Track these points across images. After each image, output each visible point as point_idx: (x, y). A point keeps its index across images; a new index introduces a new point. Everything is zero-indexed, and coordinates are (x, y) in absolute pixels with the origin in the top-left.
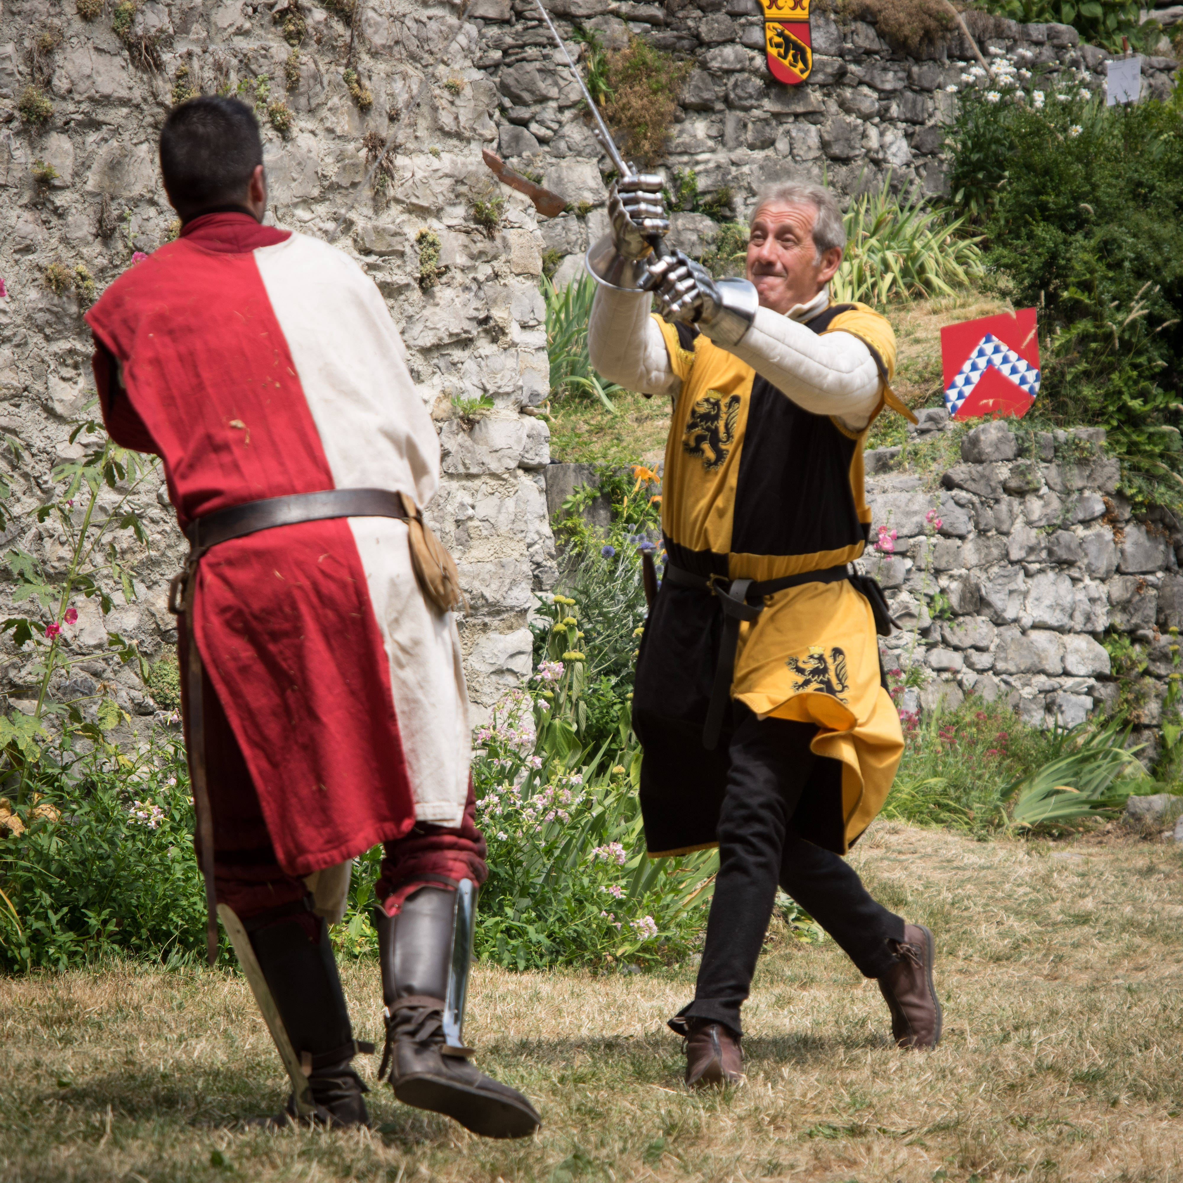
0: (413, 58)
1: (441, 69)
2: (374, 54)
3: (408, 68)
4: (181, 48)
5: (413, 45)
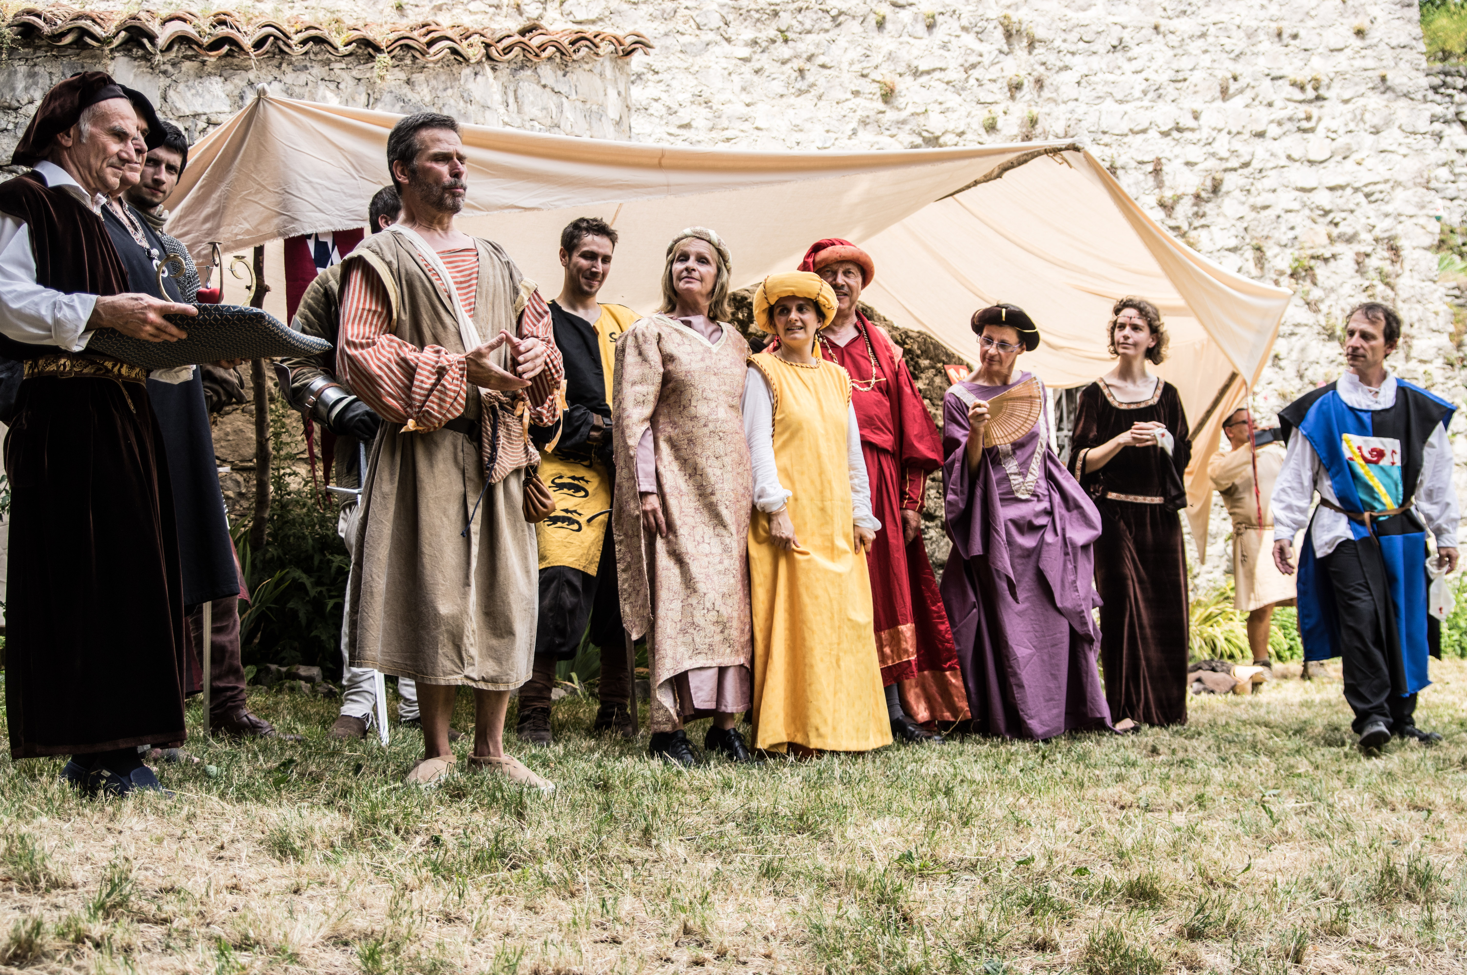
0: (1419, 302)
1: (1429, 306)
2: (1404, 301)
3: (1418, 306)
4: (1327, 302)
5: (1419, 297)
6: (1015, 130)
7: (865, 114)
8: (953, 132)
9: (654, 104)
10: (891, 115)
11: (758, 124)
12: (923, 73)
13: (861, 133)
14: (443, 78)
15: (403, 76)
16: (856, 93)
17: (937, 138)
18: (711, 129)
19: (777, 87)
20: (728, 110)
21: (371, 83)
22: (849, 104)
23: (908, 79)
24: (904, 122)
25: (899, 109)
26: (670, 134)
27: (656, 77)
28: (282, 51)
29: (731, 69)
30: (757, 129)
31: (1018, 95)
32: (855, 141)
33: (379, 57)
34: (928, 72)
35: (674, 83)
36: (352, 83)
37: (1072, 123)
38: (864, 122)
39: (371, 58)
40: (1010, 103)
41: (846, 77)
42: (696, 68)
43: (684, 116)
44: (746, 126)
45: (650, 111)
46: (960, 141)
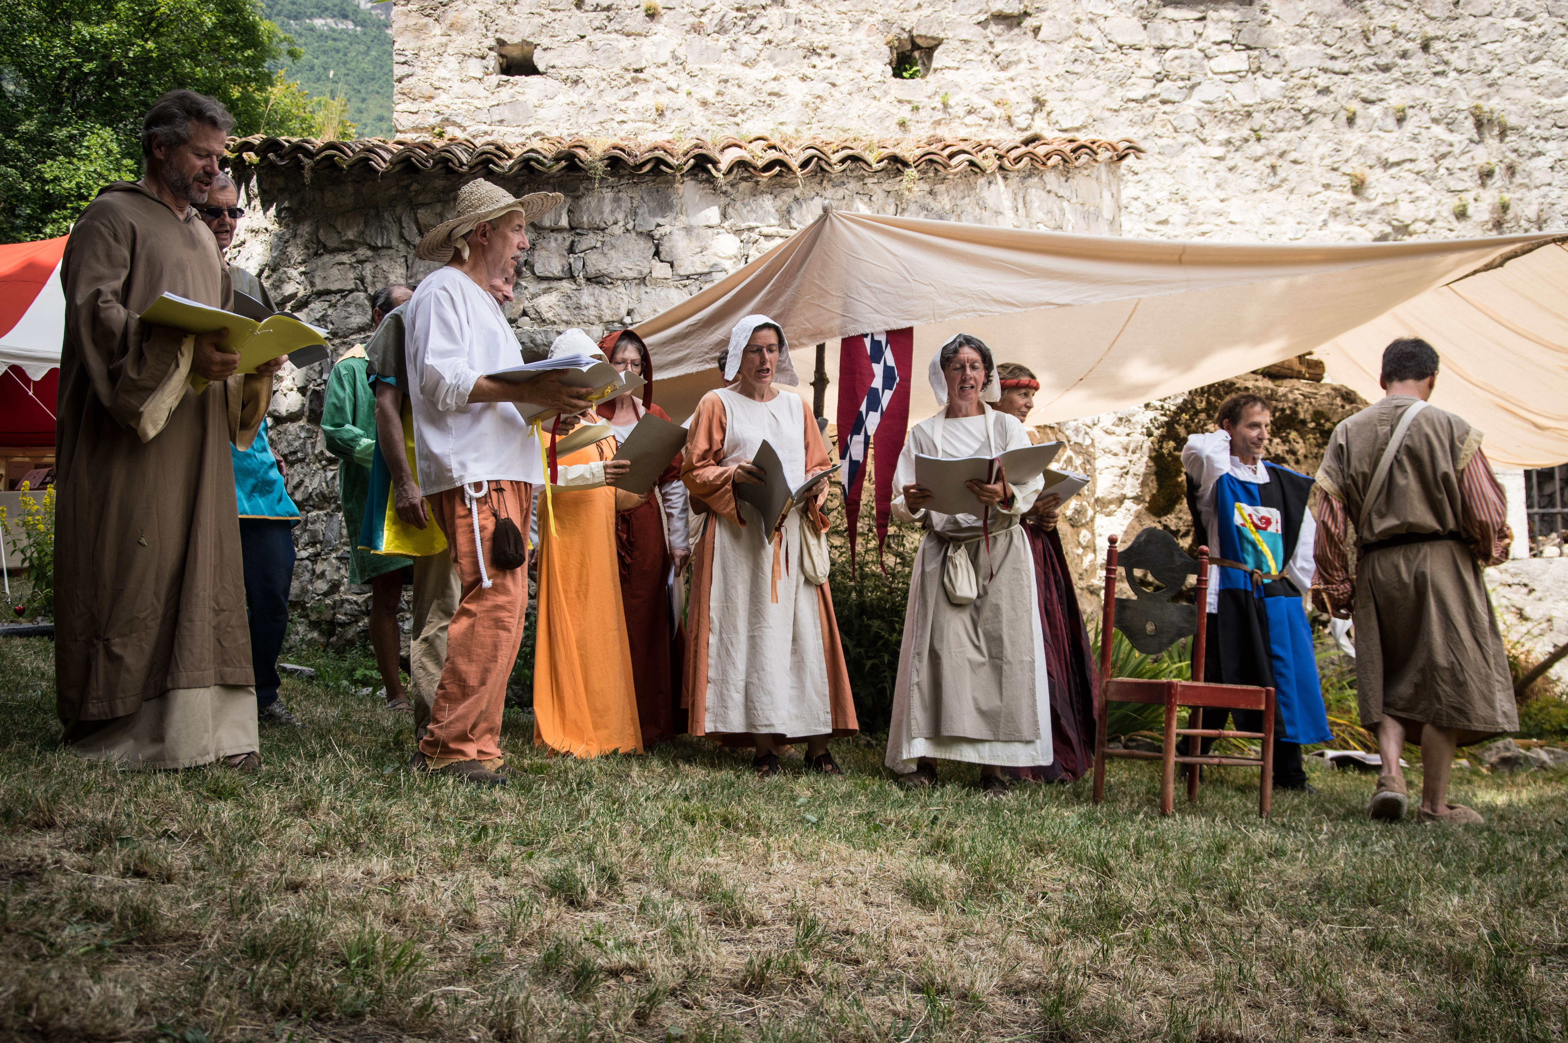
6: (1486, 216)
7: (1335, 205)
8: (1422, 220)
9: (1135, 203)
10: (1361, 206)
11: (1232, 218)
12: (1393, 165)
13: (1331, 224)
14: (961, 187)
15: (926, 187)
16: (1327, 186)
17: (1407, 226)
18: (1187, 225)
19: (1250, 182)
20: (1203, 206)
21: (899, 196)
22: (1320, 197)
23: (1378, 171)
24: (1374, 212)
25: (1369, 200)
26: (1149, 230)
27: (1136, 178)
28: (822, 169)
29: (1206, 167)
30: (1232, 223)
31: (1489, 182)
32: (1325, 231)
33: (908, 171)
34: (1398, 164)
35: (1153, 183)
36: (882, 195)
37: (1545, 207)
38: (1335, 214)
39: (899, 172)
40: (1480, 190)
41: (1317, 171)
42: (1173, 168)
43: (1162, 213)
44: (1221, 220)
45: (1130, 209)
46: (1431, 230)
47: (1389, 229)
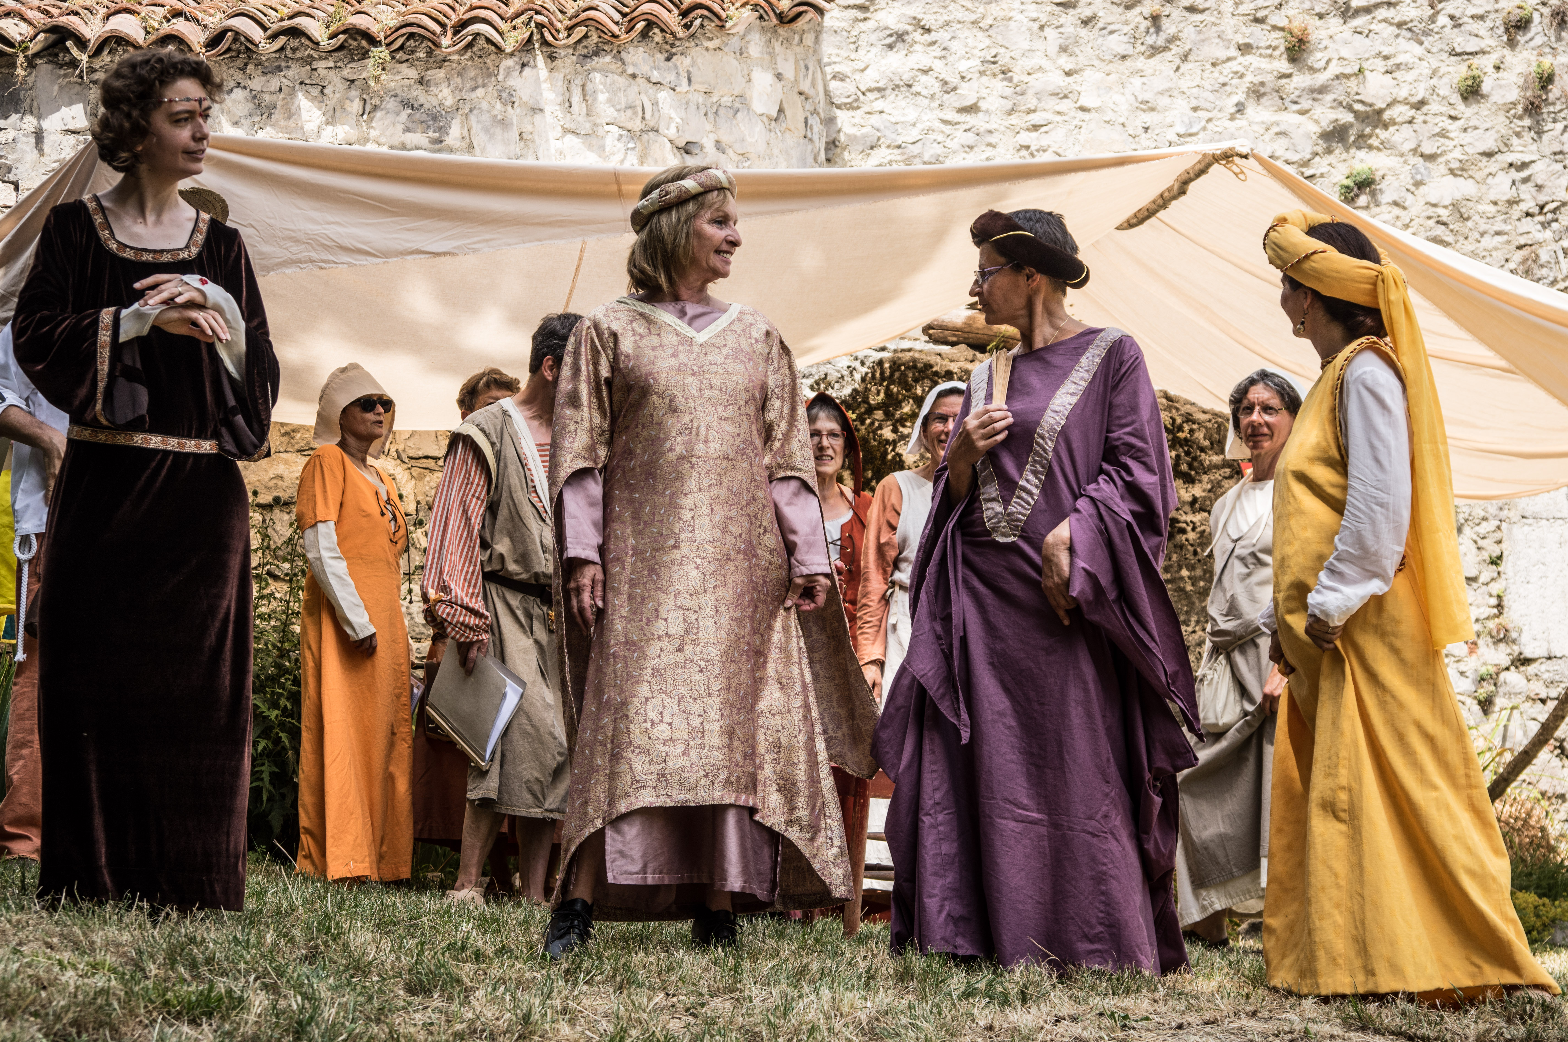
6: (1513, 95)
7: (1257, 80)
8: (1405, 102)
9: (924, 78)
10: (1301, 80)
11: (1083, 102)
12: (1358, 12)
13: (1251, 110)
14: (472, 73)
15: (413, 73)
16: (1245, 48)
17: (1380, 112)
19: (1117, 44)
20: (1037, 82)
21: (367, 87)
22: (1233, 66)
23: (1334, 23)
24: (1323, 90)
25: (1312, 70)
26: (945, 122)
27: (928, 38)
28: (248, 48)
29: (1044, 19)
30: (1083, 109)
31: (1521, 38)
32: (1241, 122)
33: (375, 51)
34: (1367, 10)
35: (954, 46)
36: (341, 86)
38: (1257, 93)
39: (365, 53)
40: (1507, 52)
41: (1228, 24)
42: (989, 21)
43: (968, 94)
44: (1065, 105)
45: (914, 89)
46: (1420, 118)
47: (1349, 118)
